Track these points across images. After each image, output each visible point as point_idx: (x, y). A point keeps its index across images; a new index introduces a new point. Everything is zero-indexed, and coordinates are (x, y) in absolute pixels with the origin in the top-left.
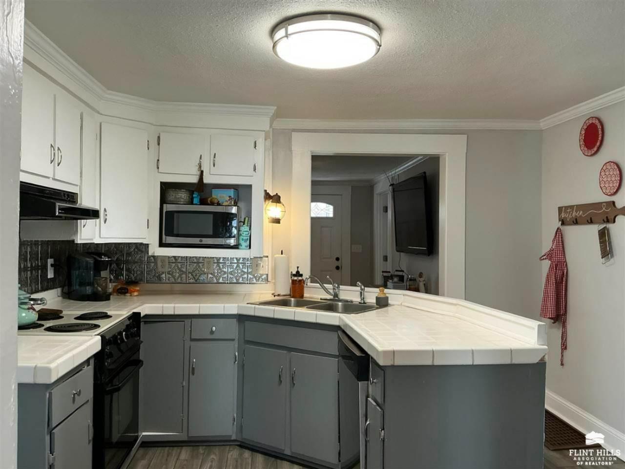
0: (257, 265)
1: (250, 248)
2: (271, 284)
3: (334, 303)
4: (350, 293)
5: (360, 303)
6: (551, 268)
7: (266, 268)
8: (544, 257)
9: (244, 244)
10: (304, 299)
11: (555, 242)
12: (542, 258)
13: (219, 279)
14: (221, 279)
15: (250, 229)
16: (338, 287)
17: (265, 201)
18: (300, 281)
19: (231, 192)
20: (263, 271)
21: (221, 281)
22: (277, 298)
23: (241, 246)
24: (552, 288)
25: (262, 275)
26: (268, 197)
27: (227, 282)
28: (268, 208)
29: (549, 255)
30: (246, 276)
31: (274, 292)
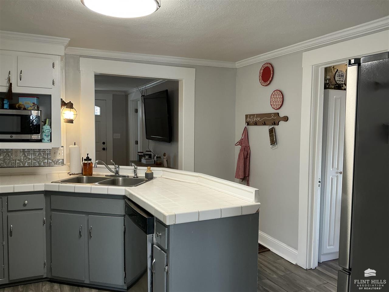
0: (55, 153)
1: (51, 141)
2: (66, 166)
3: (116, 178)
4: (127, 171)
5: (134, 177)
6: (241, 150)
7: (61, 155)
8: (238, 144)
9: (46, 139)
10: (93, 176)
11: (244, 135)
12: (237, 144)
13: (25, 164)
14: (27, 164)
15: (51, 128)
16: (118, 167)
17: (61, 107)
18: (89, 164)
19: (35, 100)
20: (59, 157)
21: (26, 165)
22: (72, 176)
23: (44, 140)
24: (242, 161)
25: (59, 160)
26: (63, 104)
27: (31, 166)
28: (63, 112)
29: (240, 143)
30: (46, 161)
31: (69, 172)
